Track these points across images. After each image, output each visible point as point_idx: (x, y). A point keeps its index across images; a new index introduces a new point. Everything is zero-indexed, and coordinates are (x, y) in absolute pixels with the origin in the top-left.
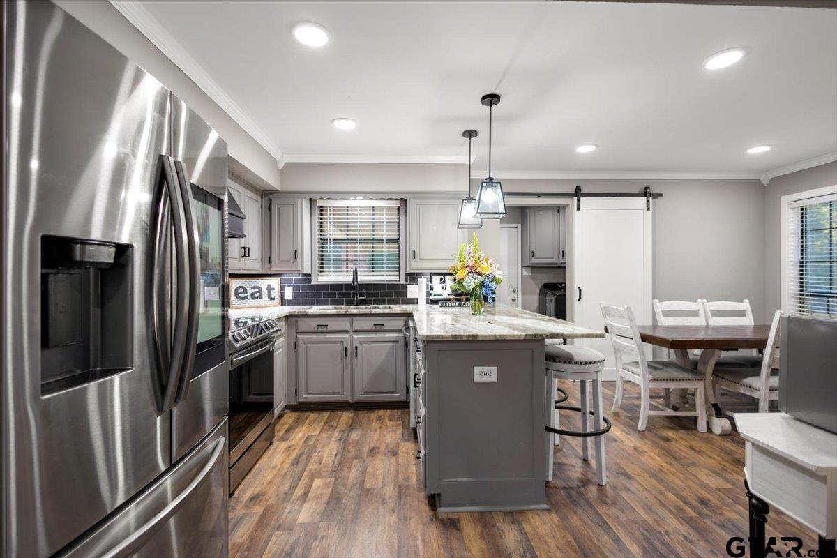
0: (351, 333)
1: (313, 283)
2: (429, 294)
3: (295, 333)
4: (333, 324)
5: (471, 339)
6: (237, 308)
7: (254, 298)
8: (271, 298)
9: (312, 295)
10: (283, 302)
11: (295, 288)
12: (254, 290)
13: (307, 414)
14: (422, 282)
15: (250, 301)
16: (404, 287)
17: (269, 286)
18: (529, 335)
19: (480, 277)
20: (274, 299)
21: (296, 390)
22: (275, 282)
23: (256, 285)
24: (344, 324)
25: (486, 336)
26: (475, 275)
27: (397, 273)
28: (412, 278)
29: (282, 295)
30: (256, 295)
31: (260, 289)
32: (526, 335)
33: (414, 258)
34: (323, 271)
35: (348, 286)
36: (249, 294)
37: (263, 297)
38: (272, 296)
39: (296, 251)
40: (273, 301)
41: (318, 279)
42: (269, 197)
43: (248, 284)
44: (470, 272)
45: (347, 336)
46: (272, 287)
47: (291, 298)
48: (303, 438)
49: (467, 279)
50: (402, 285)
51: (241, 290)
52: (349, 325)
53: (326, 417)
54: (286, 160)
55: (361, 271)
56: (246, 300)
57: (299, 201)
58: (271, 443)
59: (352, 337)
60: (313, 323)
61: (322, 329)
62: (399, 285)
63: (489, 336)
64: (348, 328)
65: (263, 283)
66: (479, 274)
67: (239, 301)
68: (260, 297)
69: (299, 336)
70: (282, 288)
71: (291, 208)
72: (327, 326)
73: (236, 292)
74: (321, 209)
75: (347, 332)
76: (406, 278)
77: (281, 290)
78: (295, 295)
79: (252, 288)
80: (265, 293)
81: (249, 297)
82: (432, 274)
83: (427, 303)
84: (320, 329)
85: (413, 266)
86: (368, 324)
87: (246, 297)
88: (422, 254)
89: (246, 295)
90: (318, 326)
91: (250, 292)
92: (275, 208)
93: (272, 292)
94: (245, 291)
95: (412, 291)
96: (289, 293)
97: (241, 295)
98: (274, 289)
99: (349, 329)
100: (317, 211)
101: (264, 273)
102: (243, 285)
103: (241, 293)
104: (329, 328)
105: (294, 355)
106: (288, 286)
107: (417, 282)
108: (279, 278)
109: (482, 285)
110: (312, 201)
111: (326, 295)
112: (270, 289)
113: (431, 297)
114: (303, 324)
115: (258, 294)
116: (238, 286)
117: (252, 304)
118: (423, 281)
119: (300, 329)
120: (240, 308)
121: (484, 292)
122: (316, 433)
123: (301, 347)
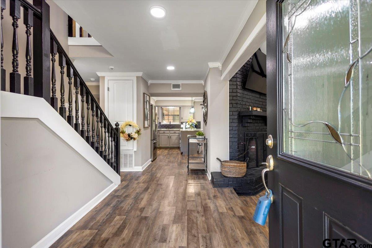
2: (185, 127)
4: (166, 132)
9: (161, 127)
16: (180, 125)
24: (168, 132)
27: (179, 122)
28: (182, 123)
34: (163, 122)
35: (168, 125)
41: (162, 124)
59: (170, 135)
60: (162, 132)
61: (164, 133)
82: (186, 122)
85: (182, 121)
86: (173, 132)
88: (183, 119)
95: (182, 126)
100: (162, 109)
109: (192, 124)
110: (161, 107)
111: (164, 127)
114: (160, 132)
118: (184, 124)
121: (193, 125)
123: (160, 136)
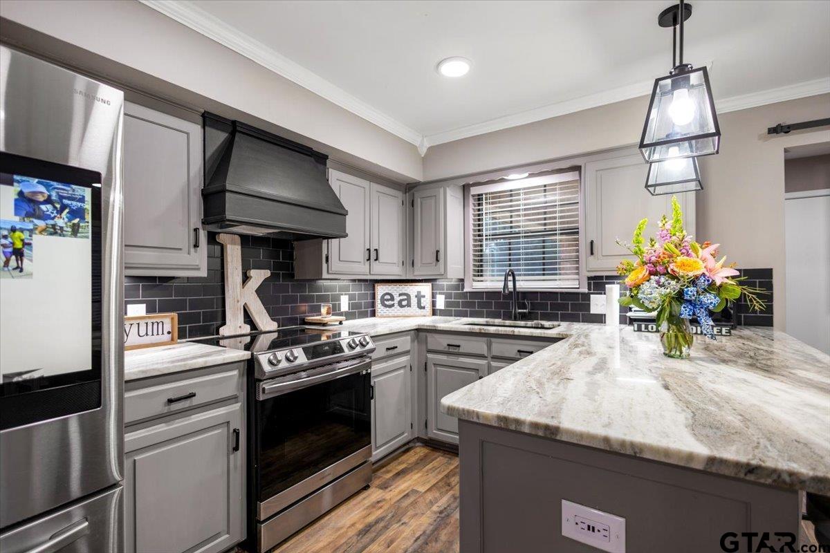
0: (489, 359)
1: (465, 290)
2: (625, 309)
3: (425, 352)
4: (467, 345)
5: (541, 433)
6: (382, 317)
7: (402, 306)
8: (421, 307)
9: (465, 305)
10: (434, 313)
11: (448, 296)
12: (402, 298)
13: (438, 454)
14: (611, 289)
15: (396, 310)
16: (586, 297)
17: (419, 292)
18: (723, 462)
19: (673, 283)
20: (424, 308)
21: (426, 421)
22: (426, 289)
23: (404, 292)
24: (481, 346)
25: (581, 435)
26: (663, 280)
27: (576, 277)
28: (598, 283)
29: (434, 304)
30: (404, 303)
31: (408, 295)
32: (712, 460)
33: (592, 253)
34: (482, 276)
36: (396, 302)
37: (412, 304)
38: (422, 305)
39: (437, 252)
40: (422, 310)
41: (473, 285)
42: (412, 191)
43: (395, 290)
44: (651, 273)
45: (483, 362)
46: (422, 294)
47: (443, 308)
48: (404, 491)
49: (646, 287)
50: (583, 294)
51: (388, 297)
52: (485, 347)
53: (452, 467)
54: (427, 144)
55: (520, 275)
56: (393, 308)
57: (442, 190)
58: (366, 488)
59: (489, 365)
60: (444, 341)
61: (453, 350)
62: (578, 294)
63: (593, 437)
64: (485, 351)
65: (412, 290)
66: (674, 277)
67: (386, 309)
68: (409, 305)
69: (430, 356)
70: (433, 296)
71: (433, 201)
72: (459, 346)
73: (383, 300)
74: (479, 198)
75: (482, 357)
76: (589, 284)
77: (433, 298)
78: (448, 304)
79: (400, 295)
80: (414, 301)
81: (396, 305)
83: (621, 322)
84: (451, 350)
85: (592, 266)
87: (393, 305)
88: (603, 248)
89: (392, 303)
90: (449, 345)
91: (397, 299)
92: (418, 202)
93: (422, 300)
94: (392, 299)
95: (598, 304)
96: (441, 303)
97: (387, 303)
98: (424, 297)
99: (486, 355)
100: (471, 201)
101: (408, 278)
102: (390, 292)
103: (388, 300)
104: (461, 350)
105: (424, 379)
106: (440, 293)
107: (604, 289)
108: (430, 284)
110: (465, 188)
111: (481, 305)
112: (419, 297)
113: (629, 314)
114: (433, 342)
115: (405, 302)
116: (385, 292)
117: (399, 314)
118: (614, 290)
119: (430, 347)
120: (385, 317)
122: (422, 489)
123: (431, 369)
